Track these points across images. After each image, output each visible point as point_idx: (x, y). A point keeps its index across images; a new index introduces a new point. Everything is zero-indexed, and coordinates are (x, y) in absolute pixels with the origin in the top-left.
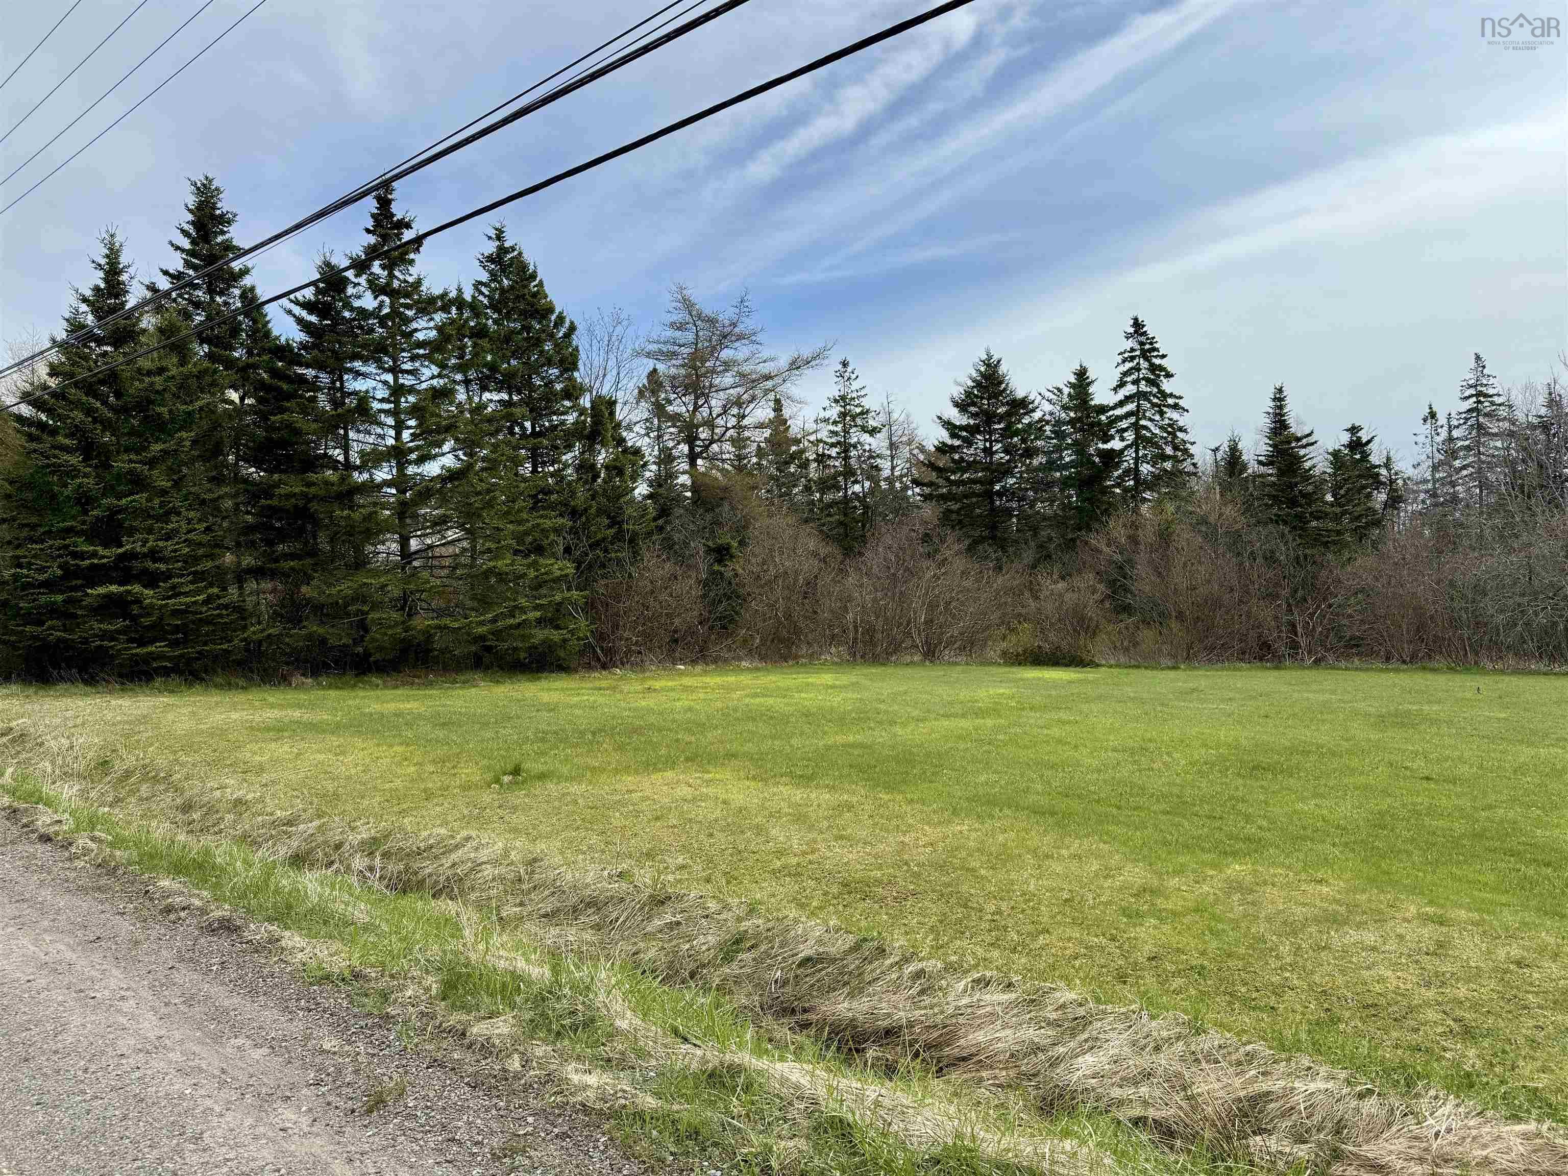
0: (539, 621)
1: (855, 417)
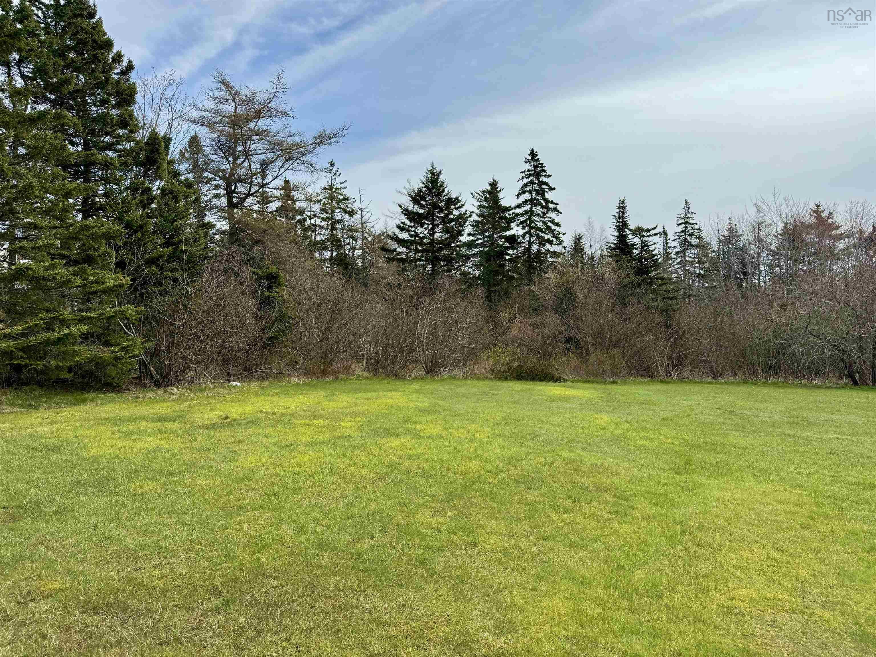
0: (86, 337)
1: (339, 201)
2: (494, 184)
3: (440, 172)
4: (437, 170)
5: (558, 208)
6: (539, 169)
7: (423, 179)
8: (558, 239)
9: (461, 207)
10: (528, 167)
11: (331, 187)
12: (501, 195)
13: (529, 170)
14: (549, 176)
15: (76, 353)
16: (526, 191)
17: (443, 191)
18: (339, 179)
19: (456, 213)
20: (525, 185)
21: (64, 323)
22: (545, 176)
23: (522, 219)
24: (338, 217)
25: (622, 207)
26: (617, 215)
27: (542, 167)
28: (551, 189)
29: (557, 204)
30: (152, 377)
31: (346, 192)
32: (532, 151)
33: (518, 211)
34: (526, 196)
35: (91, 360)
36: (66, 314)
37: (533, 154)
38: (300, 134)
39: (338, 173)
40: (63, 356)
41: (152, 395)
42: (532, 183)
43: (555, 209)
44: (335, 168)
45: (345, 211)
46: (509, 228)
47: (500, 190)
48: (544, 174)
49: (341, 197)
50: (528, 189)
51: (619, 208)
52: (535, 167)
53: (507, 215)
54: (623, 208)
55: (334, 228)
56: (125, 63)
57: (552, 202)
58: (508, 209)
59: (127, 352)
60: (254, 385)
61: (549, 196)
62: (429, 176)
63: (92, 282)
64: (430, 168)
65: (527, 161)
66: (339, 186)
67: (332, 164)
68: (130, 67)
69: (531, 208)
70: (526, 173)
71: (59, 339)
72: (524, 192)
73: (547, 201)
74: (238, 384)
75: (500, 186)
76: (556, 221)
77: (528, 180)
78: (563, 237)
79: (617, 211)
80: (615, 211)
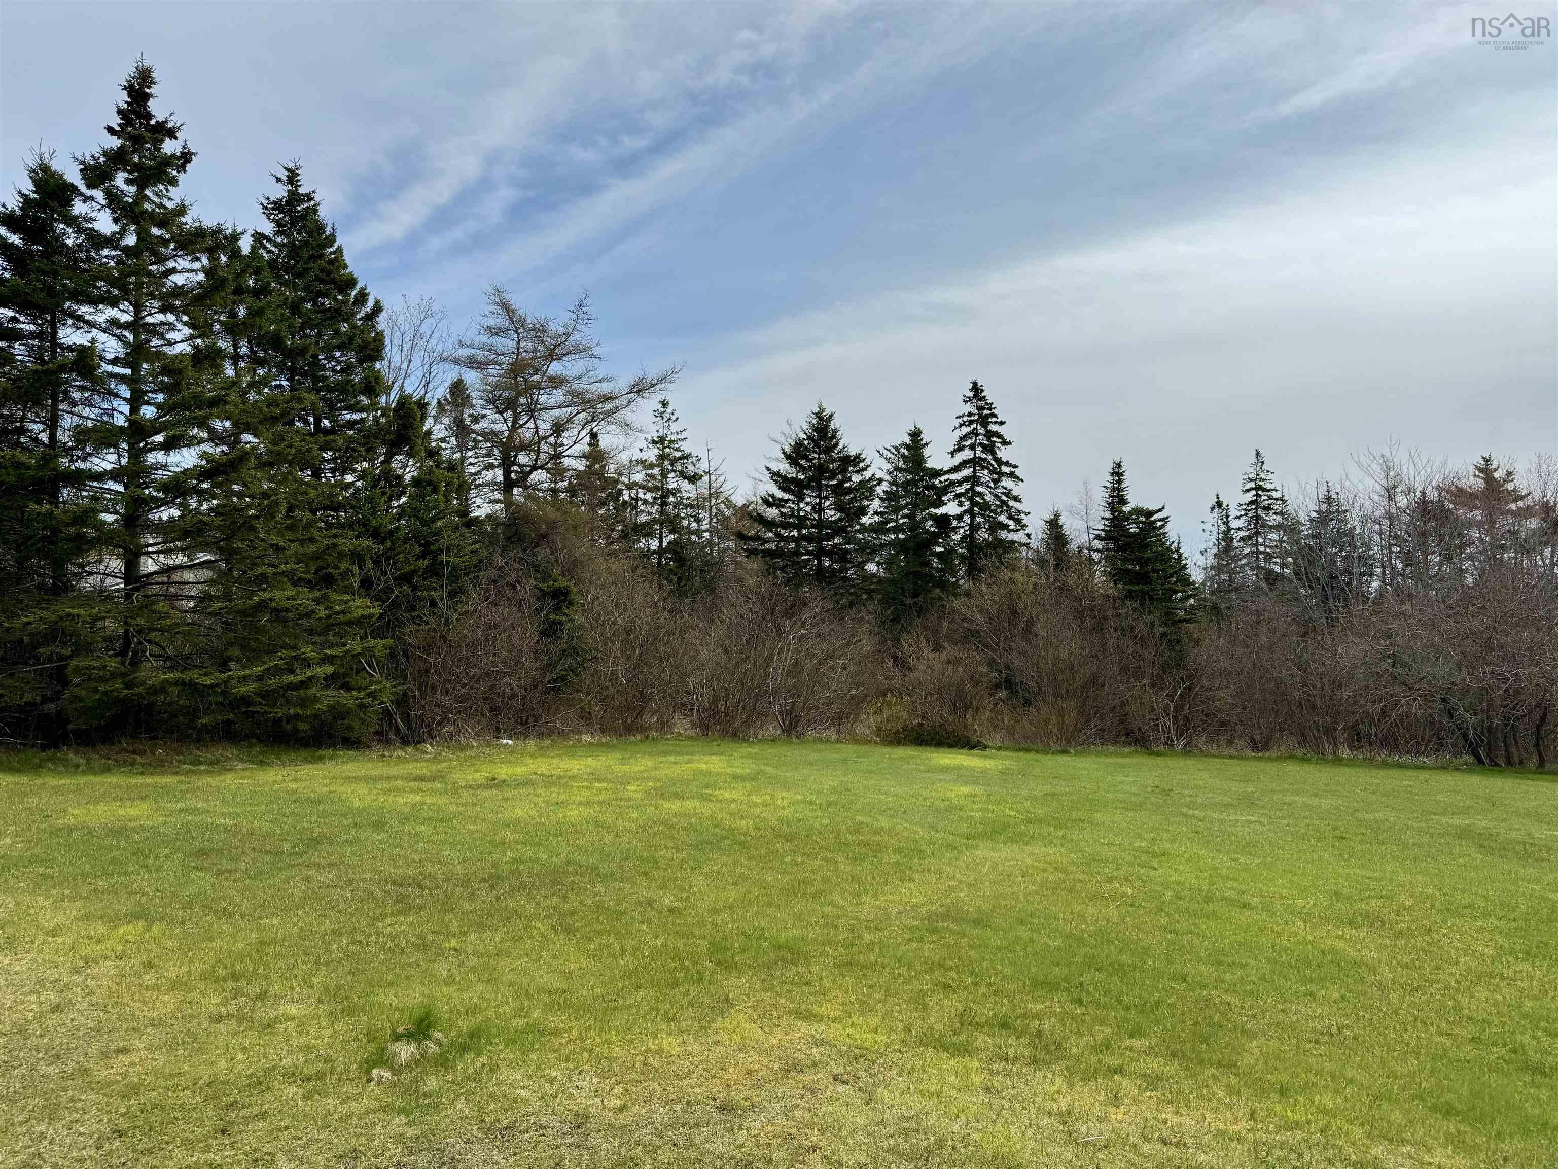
1: (673, 461)
2: (916, 435)
3: (832, 415)
4: (827, 412)
5: (1018, 472)
6: (986, 412)
7: (805, 426)
8: (1018, 521)
9: (865, 469)
10: (969, 408)
11: (662, 440)
12: (926, 452)
13: (970, 414)
14: (1002, 423)
15: (316, 699)
16: (964, 446)
17: (837, 445)
18: (675, 427)
19: (856, 478)
20: (964, 438)
21: (307, 663)
22: (995, 423)
23: (959, 490)
24: (672, 485)
25: (1117, 473)
26: (1109, 485)
27: (990, 409)
28: (1005, 443)
29: (1016, 467)
30: (398, 730)
31: (686, 447)
32: (975, 384)
33: (954, 477)
34: (967, 454)
35: (332, 708)
36: (307, 651)
37: (976, 389)
38: (608, 380)
39: (674, 418)
40: (303, 703)
41: (401, 753)
42: (974, 433)
43: (1012, 475)
44: (669, 410)
45: (683, 475)
46: (939, 503)
47: (926, 444)
48: (994, 420)
49: (678, 454)
50: (967, 443)
51: (1112, 474)
52: (980, 409)
53: (937, 482)
54: (1120, 474)
55: (664, 504)
56: (370, 304)
57: (1007, 464)
58: (937, 473)
59: (375, 698)
60: (531, 744)
61: (1003, 453)
62: (814, 422)
63: (338, 613)
64: (816, 410)
65: (967, 400)
66: (674, 438)
67: (665, 404)
68: (378, 308)
69: (975, 472)
70: (965, 419)
71: (302, 682)
72: (960, 449)
73: (999, 461)
74: (510, 742)
75: (925, 437)
76: (1015, 493)
77: (969, 429)
78: (1025, 520)
79: (1110, 478)
80: (1107, 479)
